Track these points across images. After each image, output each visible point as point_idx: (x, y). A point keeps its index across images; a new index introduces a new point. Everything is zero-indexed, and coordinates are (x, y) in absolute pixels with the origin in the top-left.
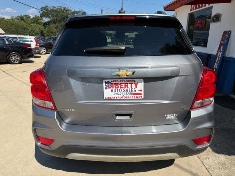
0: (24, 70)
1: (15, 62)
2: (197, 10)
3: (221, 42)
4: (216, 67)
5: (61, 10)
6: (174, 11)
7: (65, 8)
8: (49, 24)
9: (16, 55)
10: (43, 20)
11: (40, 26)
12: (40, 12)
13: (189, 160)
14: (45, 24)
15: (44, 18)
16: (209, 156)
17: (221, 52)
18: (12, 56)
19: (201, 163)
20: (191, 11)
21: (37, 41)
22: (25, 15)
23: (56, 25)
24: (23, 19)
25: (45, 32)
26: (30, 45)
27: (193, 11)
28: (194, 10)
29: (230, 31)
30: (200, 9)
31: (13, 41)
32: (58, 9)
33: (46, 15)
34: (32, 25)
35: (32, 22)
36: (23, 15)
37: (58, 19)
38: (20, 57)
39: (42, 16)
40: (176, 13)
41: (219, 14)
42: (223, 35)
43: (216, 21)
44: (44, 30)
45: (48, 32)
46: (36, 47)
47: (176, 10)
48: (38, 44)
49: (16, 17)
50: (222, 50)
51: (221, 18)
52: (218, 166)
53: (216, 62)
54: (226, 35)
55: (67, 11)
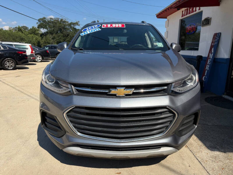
0: (18, 75)
1: (9, 68)
2: (188, 15)
3: (211, 44)
4: (208, 69)
5: (59, 22)
6: (166, 18)
7: (62, 19)
8: (46, 35)
9: (10, 61)
10: (41, 31)
11: (37, 36)
12: (37, 23)
13: (181, 153)
14: (42, 35)
15: (41, 29)
16: (201, 150)
17: (212, 54)
18: (6, 61)
19: (193, 156)
20: (182, 17)
21: (32, 49)
22: (22, 26)
23: (53, 36)
24: (20, 30)
25: (42, 42)
26: (25, 52)
27: (184, 17)
28: (185, 15)
29: (220, 33)
30: (191, 14)
31: (8, 47)
32: (55, 20)
33: (44, 26)
34: (29, 36)
35: (29, 33)
36: (20, 26)
37: (55, 30)
38: (14, 63)
39: (39, 27)
40: (168, 20)
41: (209, 18)
42: (214, 37)
43: (207, 24)
44: (41, 40)
45: (44, 43)
46: (31, 54)
47: (168, 17)
48: (34, 52)
49: (14, 28)
50: (213, 52)
51: (211, 21)
52: (211, 159)
53: (208, 63)
54: (216, 37)
55: (64, 22)
